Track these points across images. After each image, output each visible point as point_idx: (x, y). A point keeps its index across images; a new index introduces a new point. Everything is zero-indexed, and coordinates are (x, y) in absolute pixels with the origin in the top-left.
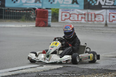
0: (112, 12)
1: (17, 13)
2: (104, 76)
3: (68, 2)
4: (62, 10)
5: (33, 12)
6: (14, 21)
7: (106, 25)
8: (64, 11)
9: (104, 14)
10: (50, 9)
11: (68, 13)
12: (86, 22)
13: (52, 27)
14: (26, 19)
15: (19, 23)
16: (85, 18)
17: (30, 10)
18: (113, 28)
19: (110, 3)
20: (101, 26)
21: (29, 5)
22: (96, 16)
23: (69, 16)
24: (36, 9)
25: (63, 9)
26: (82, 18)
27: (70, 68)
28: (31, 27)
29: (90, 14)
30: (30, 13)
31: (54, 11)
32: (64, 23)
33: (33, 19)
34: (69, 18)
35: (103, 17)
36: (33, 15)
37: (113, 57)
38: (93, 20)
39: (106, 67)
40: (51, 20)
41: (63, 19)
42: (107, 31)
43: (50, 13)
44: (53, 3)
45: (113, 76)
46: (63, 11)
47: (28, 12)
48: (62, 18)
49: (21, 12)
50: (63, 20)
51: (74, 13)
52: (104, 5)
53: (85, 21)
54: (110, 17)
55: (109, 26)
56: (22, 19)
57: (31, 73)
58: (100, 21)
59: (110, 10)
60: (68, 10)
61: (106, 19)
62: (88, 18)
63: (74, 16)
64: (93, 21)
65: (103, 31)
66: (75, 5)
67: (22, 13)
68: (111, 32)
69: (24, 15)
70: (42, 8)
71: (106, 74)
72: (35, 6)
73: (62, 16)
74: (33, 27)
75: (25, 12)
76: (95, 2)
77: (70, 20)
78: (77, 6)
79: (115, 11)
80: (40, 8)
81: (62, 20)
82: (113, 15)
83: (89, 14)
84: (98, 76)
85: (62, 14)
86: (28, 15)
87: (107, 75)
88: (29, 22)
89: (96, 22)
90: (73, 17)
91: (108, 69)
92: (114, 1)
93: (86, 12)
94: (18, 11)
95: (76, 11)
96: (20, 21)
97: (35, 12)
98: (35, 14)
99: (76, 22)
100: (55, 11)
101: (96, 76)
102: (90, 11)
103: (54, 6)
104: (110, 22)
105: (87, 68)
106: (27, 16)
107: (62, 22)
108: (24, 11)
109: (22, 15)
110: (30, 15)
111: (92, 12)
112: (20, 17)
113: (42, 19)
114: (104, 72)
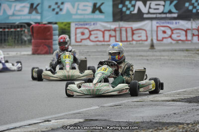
0: (162, 25)
3: (86, 10)
4: (76, 24)
5: (26, 30)
7: (152, 46)
8: (80, 26)
9: (148, 28)
10: (56, 23)
11: (87, 28)
14: (14, 41)
16: (115, 36)
17: (21, 26)
18: (164, 51)
19: (158, 9)
20: (144, 48)
21: (19, 18)
22: (135, 32)
23: (89, 34)
24: (31, 24)
25: (77, 23)
26: (110, 36)
27: (96, 122)
28: (24, 55)
30: (21, 31)
31: (62, 26)
32: (80, 45)
33: (27, 42)
34: (89, 38)
35: (146, 34)
36: (26, 34)
37: (168, 101)
38: (130, 39)
39: (158, 119)
40: (57, 42)
41: (79, 40)
42: (154, 58)
43: (55, 30)
44: (61, 13)
46: (77, 26)
47: (19, 29)
48: (76, 38)
49: (7, 30)
50: (78, 42)
51: (96, 28)
52: (146, 14)
53: (116, 41)
54: (159, 32)
55: (157, 48)
56: (8, 42)
58: (141, 40)
59: (158, 21)
60: (86, 24)
61: (152, 36)
62: (121, 36)
63: (97, 34)
64: (130, 41)
65: (147, 58)
66: (97, 15)
67: (8, 32)
68: (162, 58)
69: (11, 34)
70: (42, 23)
71: (158, 131)
72: (30, 19)
73: (76, 35)
74: (28, 55)
75: (12, 30)
76: (132, 9)
77: (90, 40)
78: (101, 16)
79: (166, 22)
80: (39, 23)
81: (76, 42)
82: (163, 29)
83: (123, 29)
85: (76, 31)
86: (18, 35)
88: (21, 47)
89: (134, 42)
90: (96, 36)
91: (161, 121)
92: (164, 6)
93: (118, 26)
94: (0, 30)
95: (100, 25)
96: (5, 46)
97: (30, 29)
98: (30, 33)
99: (100, 43)
100: (64, 27)
102: (123, 24)
103: (62, 19)
104: (158, 42)
105: (126, 121)
106: (17, 37)
107: (78, 45)
108: (11, 28)
109: (8, 37)
110: (22, 35)
111: (127, 26)
112: (5, 40)
113: (43, 41)
114: (155, 127)
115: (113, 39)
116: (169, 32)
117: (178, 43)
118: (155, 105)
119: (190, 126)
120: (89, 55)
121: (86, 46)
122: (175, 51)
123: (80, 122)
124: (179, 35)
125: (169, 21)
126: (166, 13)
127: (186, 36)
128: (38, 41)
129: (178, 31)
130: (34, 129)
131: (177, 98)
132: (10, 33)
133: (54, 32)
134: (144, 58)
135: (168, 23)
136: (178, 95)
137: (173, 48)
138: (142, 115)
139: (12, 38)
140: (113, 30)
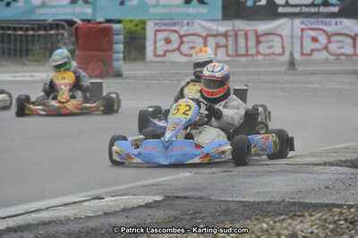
0: (310, 26)
1: (18, 38)
2: (290, 224)
4: (156, 24)
5: (66, 34)
6: (10, 64)
7: (292, 64)
8: (163, 28)
9: (286, 32)
10: (119, 22)
11: (175, 31)
12: (229, 59)
13: (127, 77)
14: (44, 54)
15: (25, 68)
16: (226, 47)
17: (56, 25)
18: (313, 73)
20: (277, 69)
22: (261, 39)
23: (179, 41)
24: (75, 23)
25: (157, 22)
26: (217, 46)
27: (184, 201)
29: (243, 33)
30: (57, 35)
31: (131, 26)
32: (163, 62)
34: (178, 49)
35: (282, 42)
36: (66, 41)
38: (252, 51)
39: (297, 197)
40: (121, 55)
41: (160, 52)
42: (295, 86)
43: (119, 34)
44: (129, 3)
45: (318, 222)
46: (157, 28)
47: (52, 32)
48: (155, 48)
49: (31, 33)
50: (160, 56)
51: (191, 32)
52: (283, 6)
53: (228, 55)
54: (304, 40)
55: (300, 68)
56: (33, 55)
57: (68, 220)
58: (274, 54)
59: (305, 20)
60: (175, 24)
61: (292, 47)
62: (236, 47)
63: (193, 42)
64: (252, 55)
65: (284, 86)
66: (195, 8)
67: (32, 35)
68: (309, 85)
69: (38, 41)
70: (94, 20)
71: (295, 218)
72: (73, 14)
73: (155, 43)
75: (41, 32)
77: (181, 53)
78: (202, 10)
79: (318, 22)
80: (88, 21)
81: (155, 55)
82: (313, 33)
83: (239, 33)
84: (271, 223)
85: (155, 36)
86: (52, 42)
87: (299, 219)
89: (260, 58)
90: (191, 45)
91: (301, 200)
93: (231, 28)
94: (20, 33)
95: (199, 26)
96: (27, 63)
97: (73, 32)
98: (73, 39)
100: (134, 29)
101: (268, 224)
102: (240, 24)
103: (129, 14)
104: (304, 58)
105: (238, 200)
106: (49, 46)
107: (158, 62)
108: (39, 29)
109: (32, 44)
110: (58, 41)
111: (247, 28)
112: (27, 50)
113: (96, 53)
114: (291, 211)
115: (221, 52)
116: (323, 39)
117: (338, 59)
118: (292, 172)
119: (353, 210)
120: (179, 80)
121: (173, 63)
122: (334, 73)
123: (156, 201)
124: (341, 44)
125: (324, 20)
126: (318, 6)
127: (354, 46)
128: (87, 52)
129: (339, 38)
130: (73, 212)
131: (332, 159)
132: (36, 38)
133: (115, 37)
134: (277, 86)
135: (322, 23)
136: (334, 154)
137: (330, 68)
138: (267, 190)
139: (41, 48)
140: (222, 35)
